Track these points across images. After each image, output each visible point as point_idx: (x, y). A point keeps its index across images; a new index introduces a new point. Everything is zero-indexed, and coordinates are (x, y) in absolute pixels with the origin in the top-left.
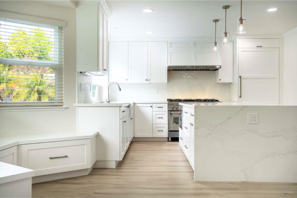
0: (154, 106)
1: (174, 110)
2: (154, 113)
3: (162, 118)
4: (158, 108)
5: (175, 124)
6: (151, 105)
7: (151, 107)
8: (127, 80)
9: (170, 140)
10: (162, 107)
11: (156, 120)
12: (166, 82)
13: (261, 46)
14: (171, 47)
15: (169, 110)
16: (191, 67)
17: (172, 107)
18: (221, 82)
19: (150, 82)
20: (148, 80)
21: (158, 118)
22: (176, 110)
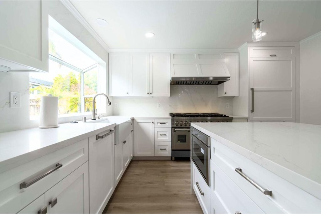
0: (156, 121)
1: (178, 126)
2: (156, 130)
3: (165, 135)
4: (160, 123)
5: (179, 142)
6: (153, 121)
7: (153, 122)
8: (128, 93)
9: (173, 159)
10: (165, 123)
11: (158, 138)
12: (169, 95)
13: (275, 55)
14: (174, 59)
15: (173, 126)
16: (196, 78)
17: (176, 123)
18: (226, 95)
19: (152, 95)
20: (150, 94)
21: (161, 135)
22: (180, 126)
